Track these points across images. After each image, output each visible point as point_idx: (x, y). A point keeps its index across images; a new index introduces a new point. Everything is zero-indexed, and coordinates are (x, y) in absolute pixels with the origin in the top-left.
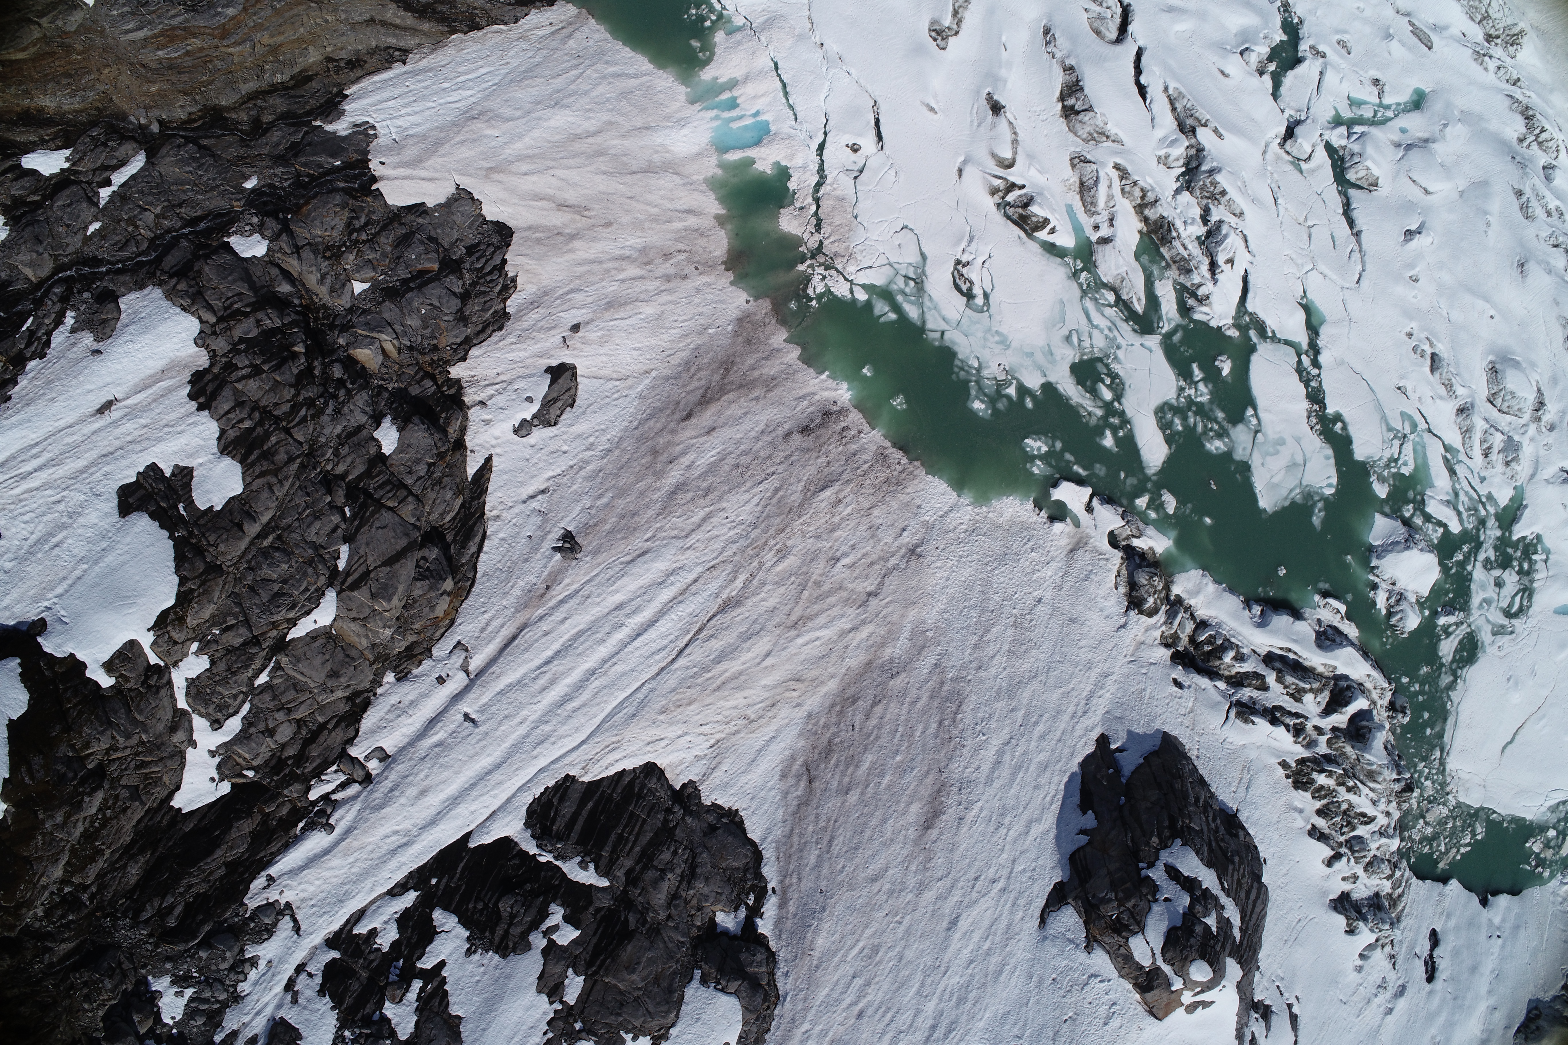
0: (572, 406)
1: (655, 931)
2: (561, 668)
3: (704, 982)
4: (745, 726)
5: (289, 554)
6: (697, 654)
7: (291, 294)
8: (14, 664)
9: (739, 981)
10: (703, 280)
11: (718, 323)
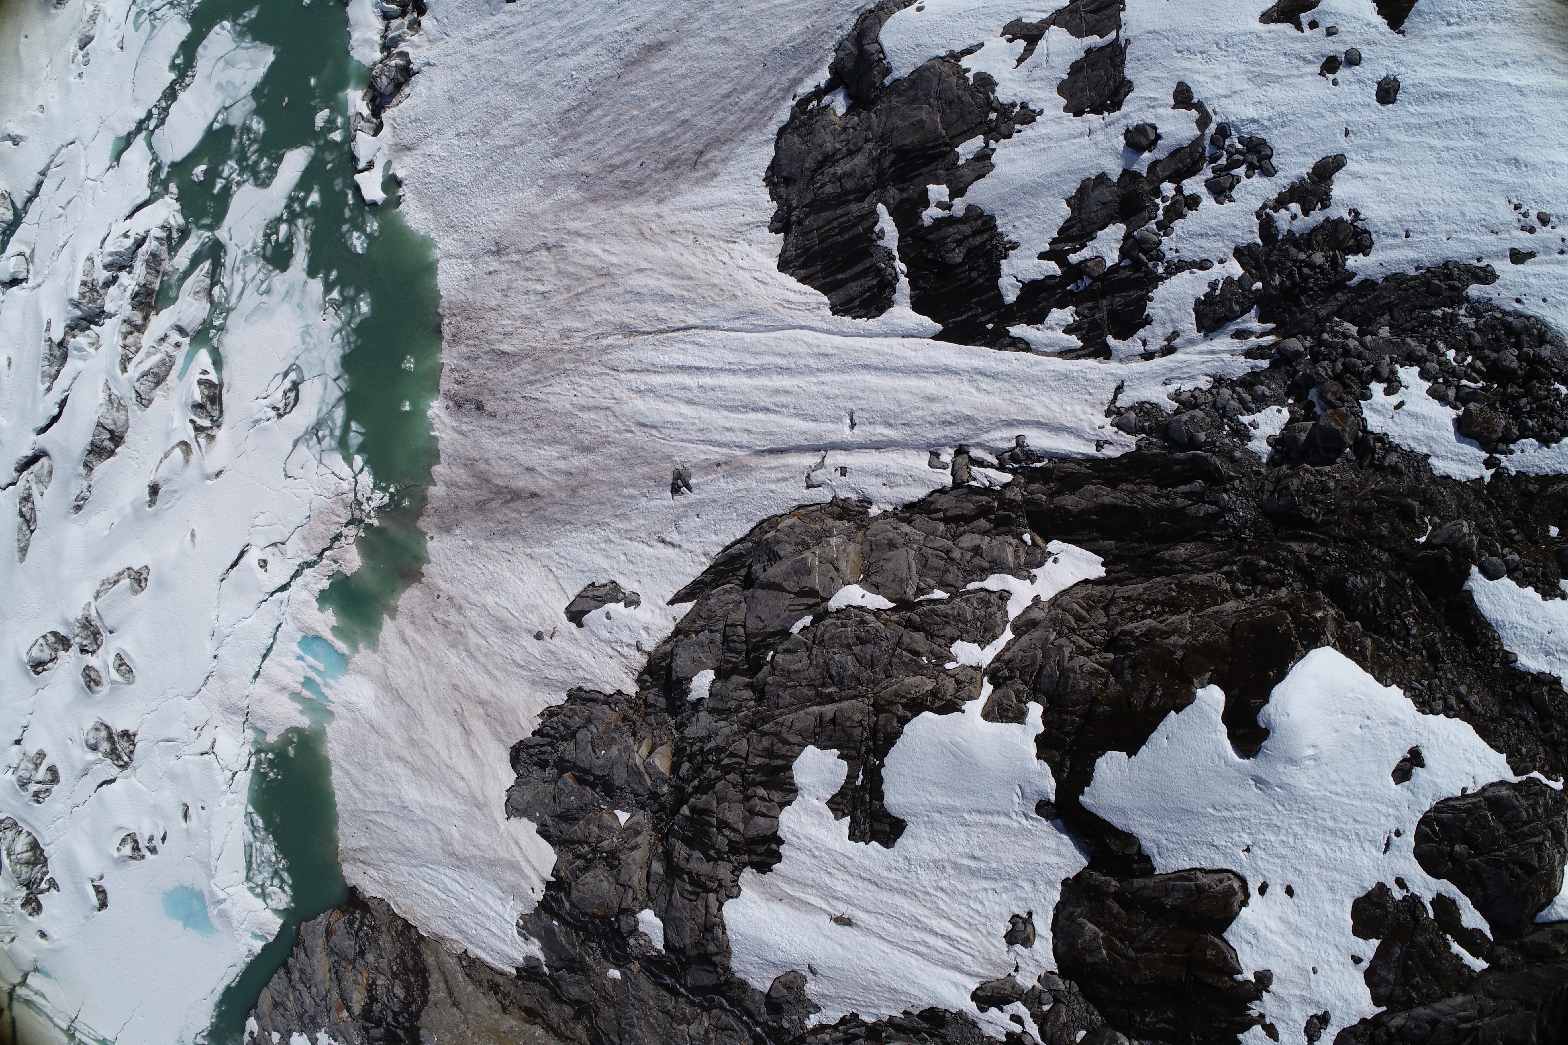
0: (593, 584)
1: (883, 139)
2: (763, 397)
3: (888, 70)
4: (702, 235)
5: (826, 664)
6: (679, 317)
7: (659, 859)
8: (1086, 799)
9: (867, 47)
10: (442, 584)
11: (461, 543)
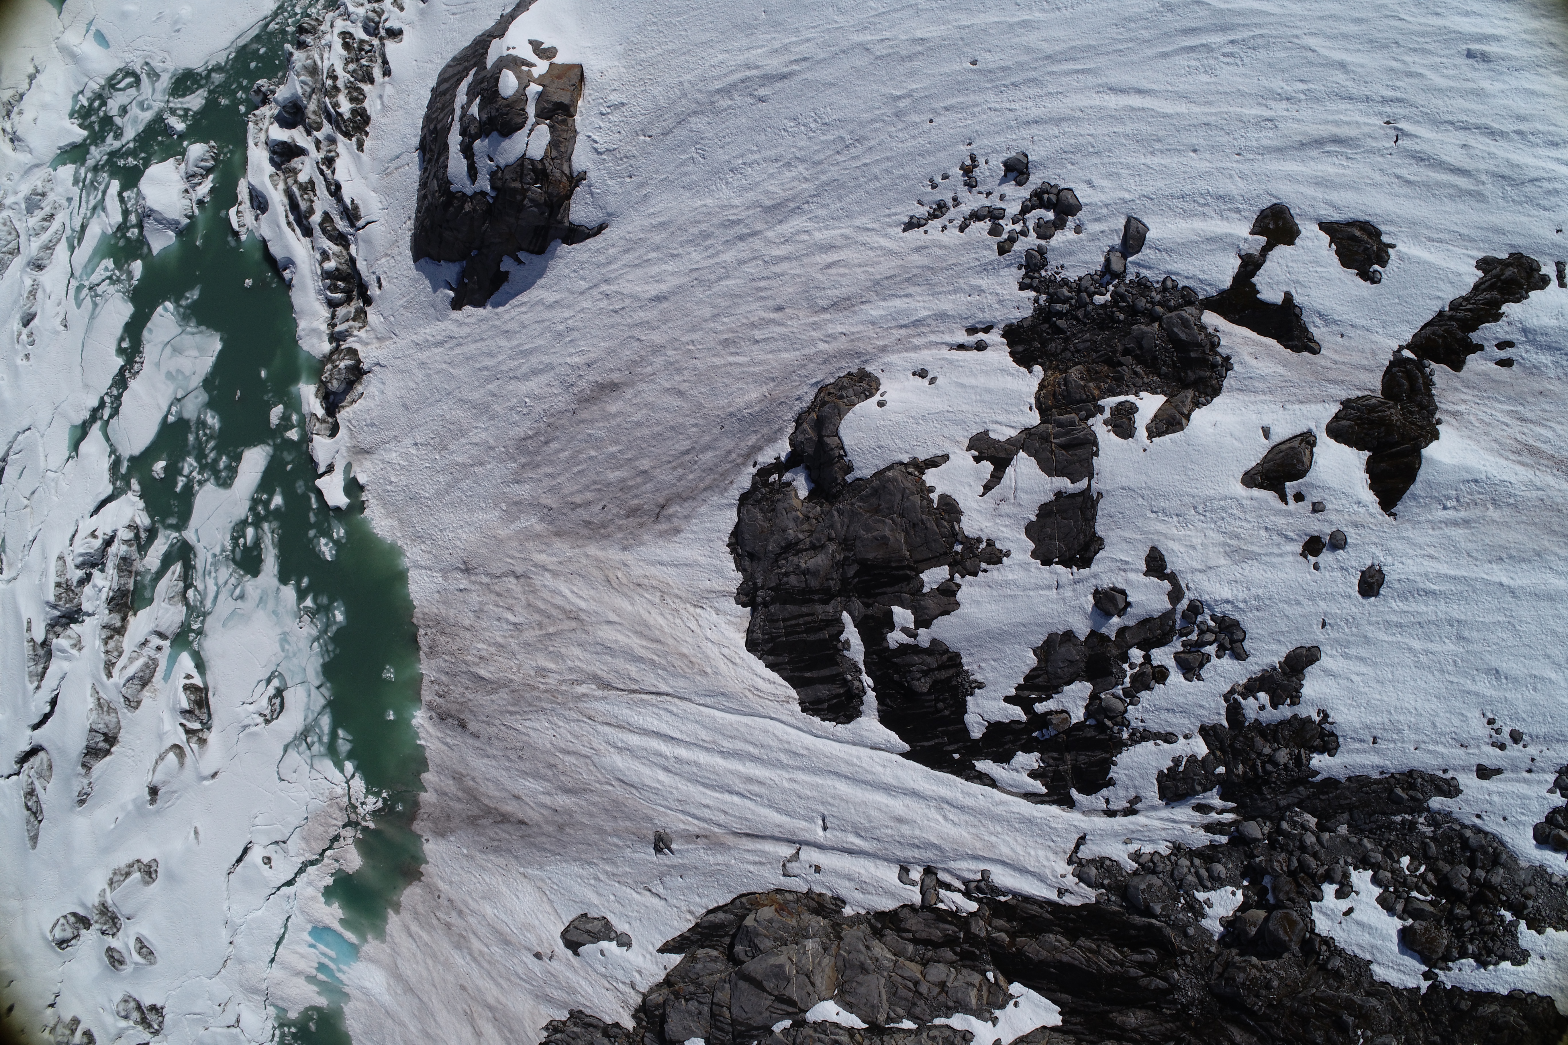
0: (585, 915)
1: (845, 544)
2: (737, 781)
3: (849, 469)
4: (669, 594)
6: (650, 680)
9: (826, 439)
10: (442, 885)
11: (457, 850)
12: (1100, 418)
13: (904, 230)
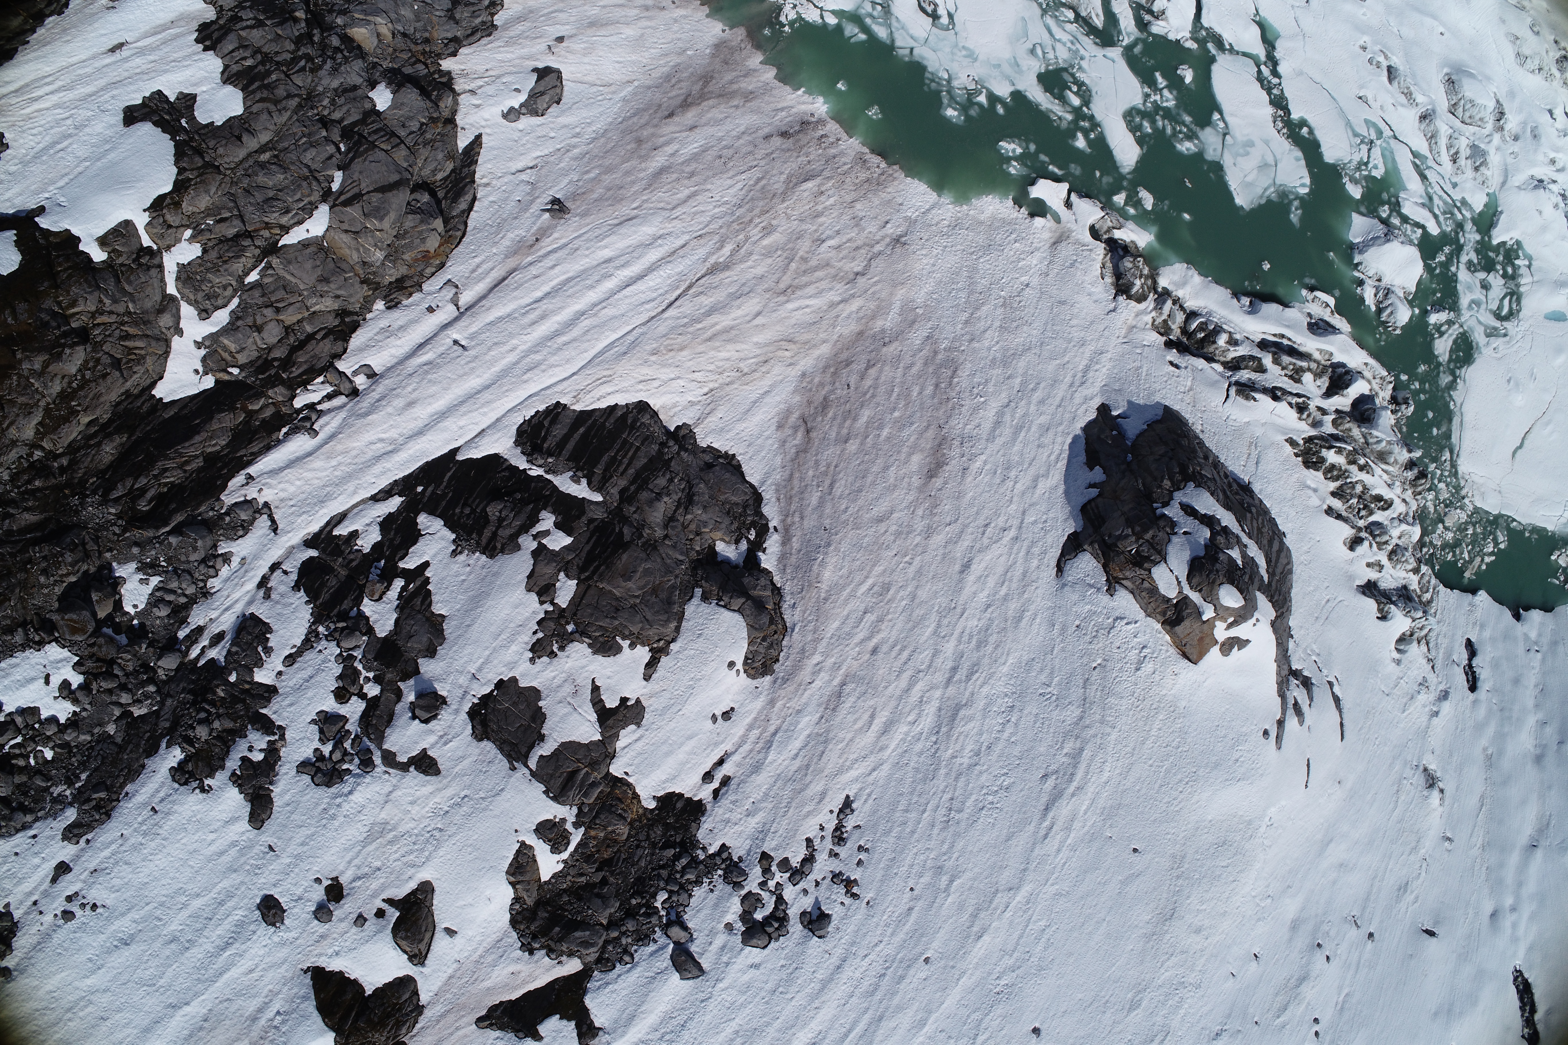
0: (558, 103)
1: (651, 546)
2: (551, 306)
3: (705, 598)
4: (739, 378)
5: (285, 169)
6: (686, 307)
8: (9, 234)
9: (743, 600)
10: (680, 12)
11: (696, 47)
12: (571, 818)
13: (848, 797)
